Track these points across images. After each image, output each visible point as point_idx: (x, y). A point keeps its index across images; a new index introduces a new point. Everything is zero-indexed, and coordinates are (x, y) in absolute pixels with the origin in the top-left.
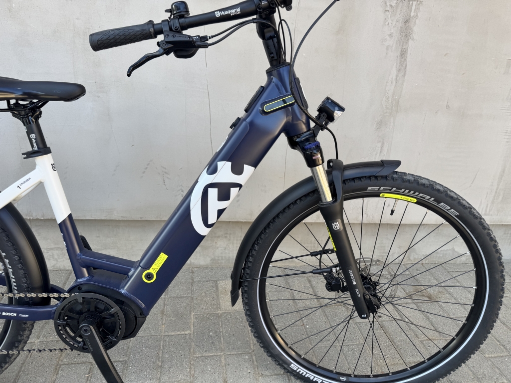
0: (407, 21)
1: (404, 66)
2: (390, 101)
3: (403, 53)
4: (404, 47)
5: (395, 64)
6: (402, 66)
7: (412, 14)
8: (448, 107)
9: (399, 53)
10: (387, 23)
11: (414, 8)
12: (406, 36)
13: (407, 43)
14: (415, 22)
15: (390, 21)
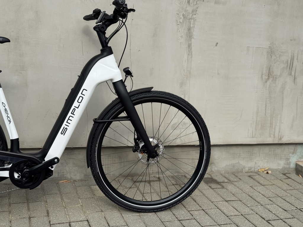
0: (189, 29)
1: (191, 52)
2: (186, 72)
3: (189, 46)
4: (190, 43)
5: (186, 52)
6: (190, 52)
7: (192, 26)
8: (218, 74)
9: (187, 46)
10: (179, 31)
11: (192, 23)
12: (190, 37)
13: (191, 40)
14: (194, 30)
15: (180, 30)
